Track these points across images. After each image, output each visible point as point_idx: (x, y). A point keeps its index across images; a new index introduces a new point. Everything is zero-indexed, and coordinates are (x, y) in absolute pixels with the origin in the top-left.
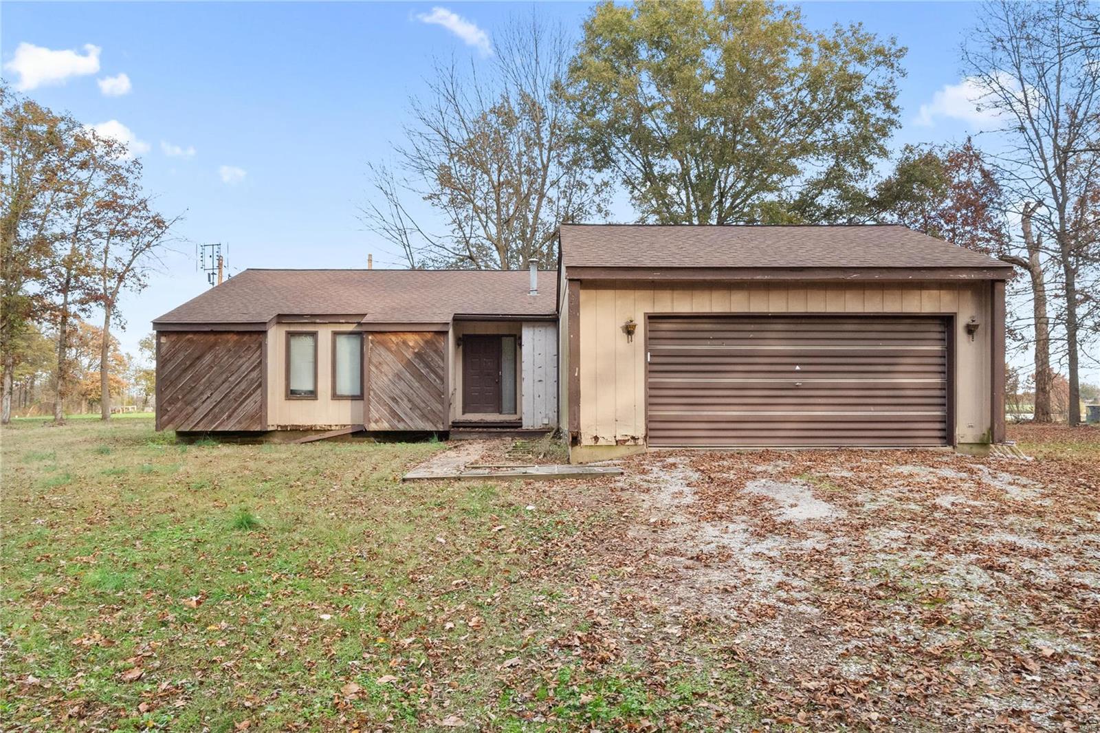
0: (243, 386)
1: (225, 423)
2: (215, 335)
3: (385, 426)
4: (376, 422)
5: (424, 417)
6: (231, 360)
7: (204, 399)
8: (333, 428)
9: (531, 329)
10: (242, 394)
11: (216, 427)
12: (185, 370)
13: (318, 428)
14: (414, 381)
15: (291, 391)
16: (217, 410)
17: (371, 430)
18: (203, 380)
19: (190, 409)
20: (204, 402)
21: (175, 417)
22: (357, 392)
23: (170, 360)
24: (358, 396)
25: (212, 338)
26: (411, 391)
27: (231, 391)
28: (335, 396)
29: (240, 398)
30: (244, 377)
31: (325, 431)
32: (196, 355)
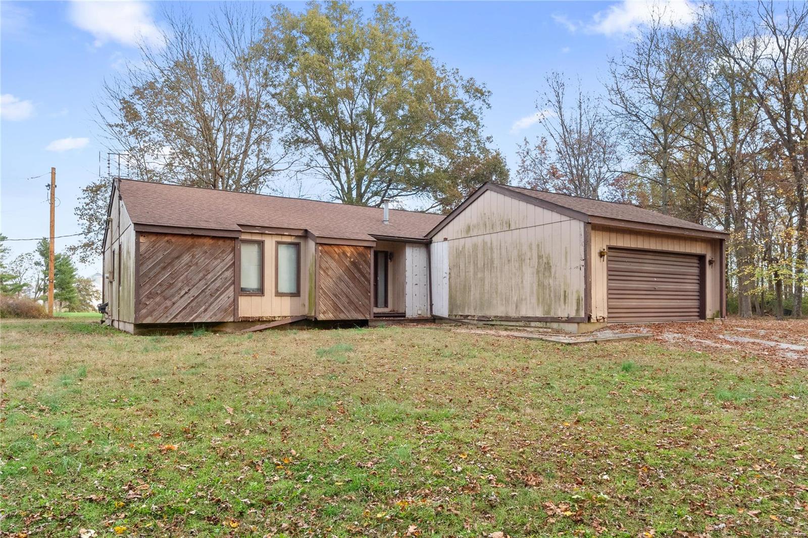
0: (218, 283)
1: (203, 315)
2: (193, 238)
3: (330, 316)
4: (324, 313)
5: (357, 309)
6: (207, 261)
7: (182, 294)
8: (276, 319)
9: (411, 248)
10: (217, 290)
11: (194, 319)
12: (164, 268)
13: (265, 319)
14: (350, 282)
15: (242, 288)
16: (194, 304)
17: (321, 319)
18: (181, 278)
19: (168, 303)
20: (181, 297)
21: (154, 310)
22: (294, 290)
23: (149, 258)
24: (295, 294)
25: (190, 241)
26: (349, 290)
27: (207, 287)
28: (278, 294)
29: (216, 293)
30: (218, 276)
31: (269, 321)
32: (175, 254)
